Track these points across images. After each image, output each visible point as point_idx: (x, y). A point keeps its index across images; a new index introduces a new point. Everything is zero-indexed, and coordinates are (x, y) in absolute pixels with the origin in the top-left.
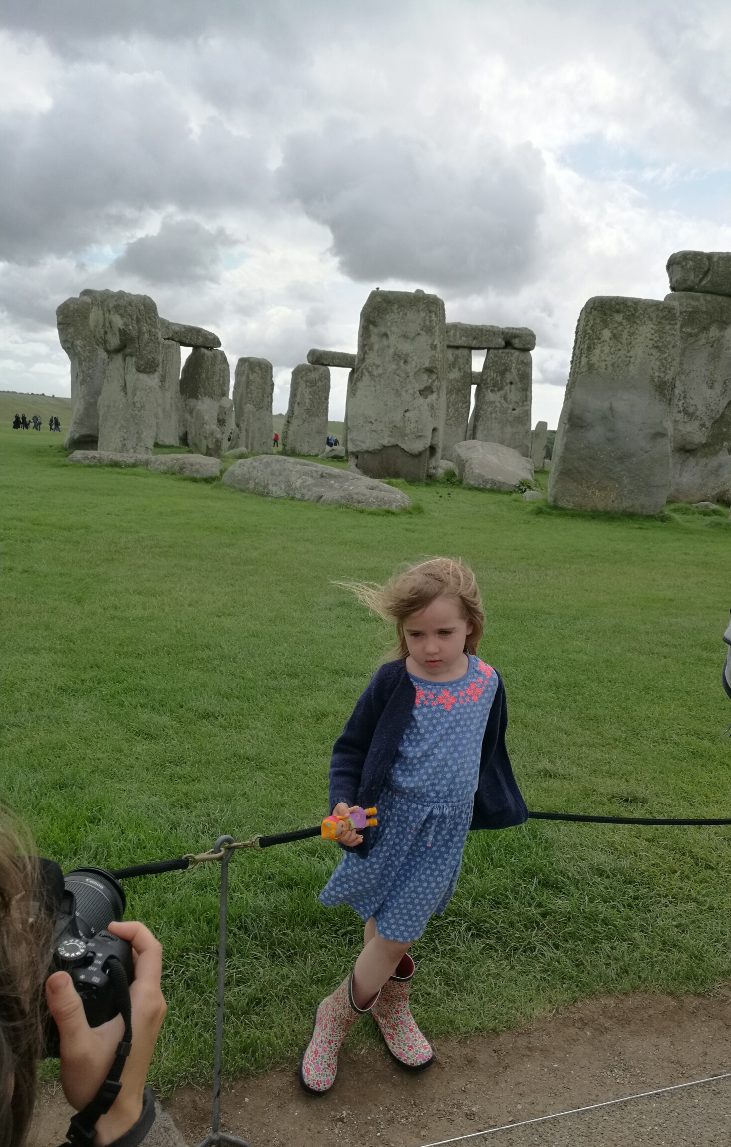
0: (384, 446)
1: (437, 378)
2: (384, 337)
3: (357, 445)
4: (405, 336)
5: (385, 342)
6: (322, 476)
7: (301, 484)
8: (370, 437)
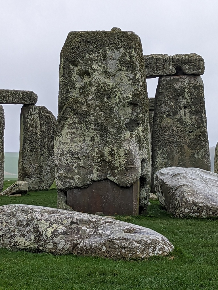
0: (94, 181)
1: (142, 110)
2: (86, 76)
3: (65, 182)
4: (107, 74)
5: (86, 79)
6: (72, 223)
7: (53, 233)
8: (78, 173)
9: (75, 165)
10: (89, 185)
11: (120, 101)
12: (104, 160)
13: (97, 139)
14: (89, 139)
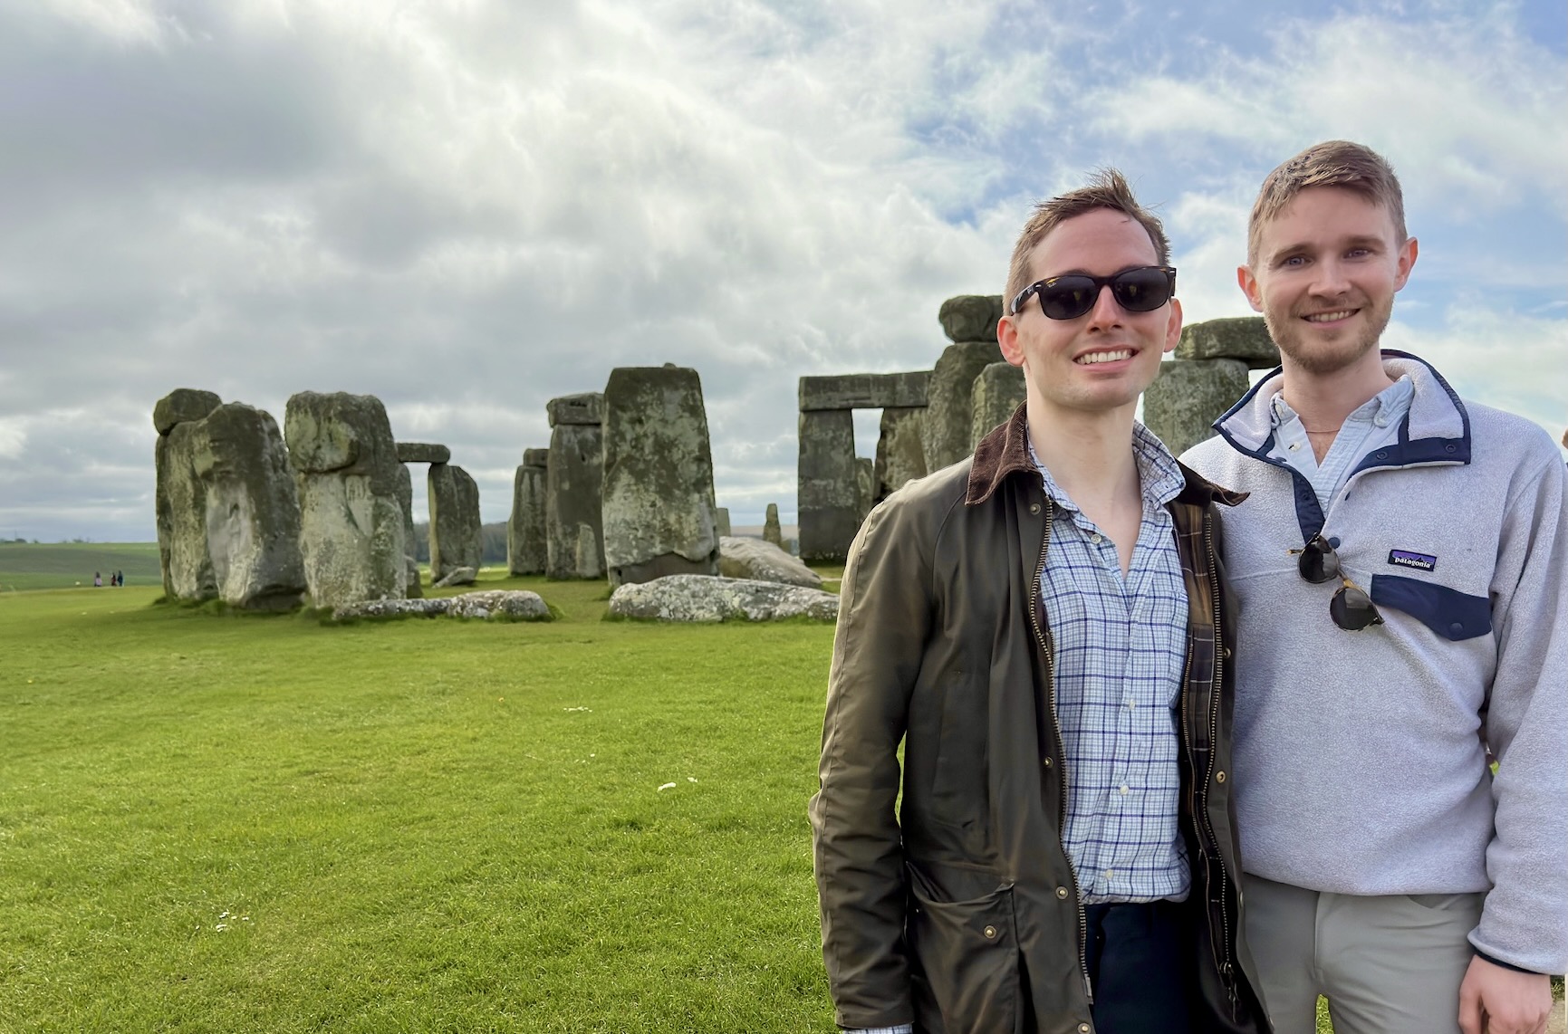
0: (656, 556)
2: (638, 425)
3: (621, 558)
5: (639, 429)
8: (637, 547)
9: (631, 537)
10: (650, 561)
11: (684, 457)
12: (669, 530)
13: (659, 503)
14: (649, 504)
